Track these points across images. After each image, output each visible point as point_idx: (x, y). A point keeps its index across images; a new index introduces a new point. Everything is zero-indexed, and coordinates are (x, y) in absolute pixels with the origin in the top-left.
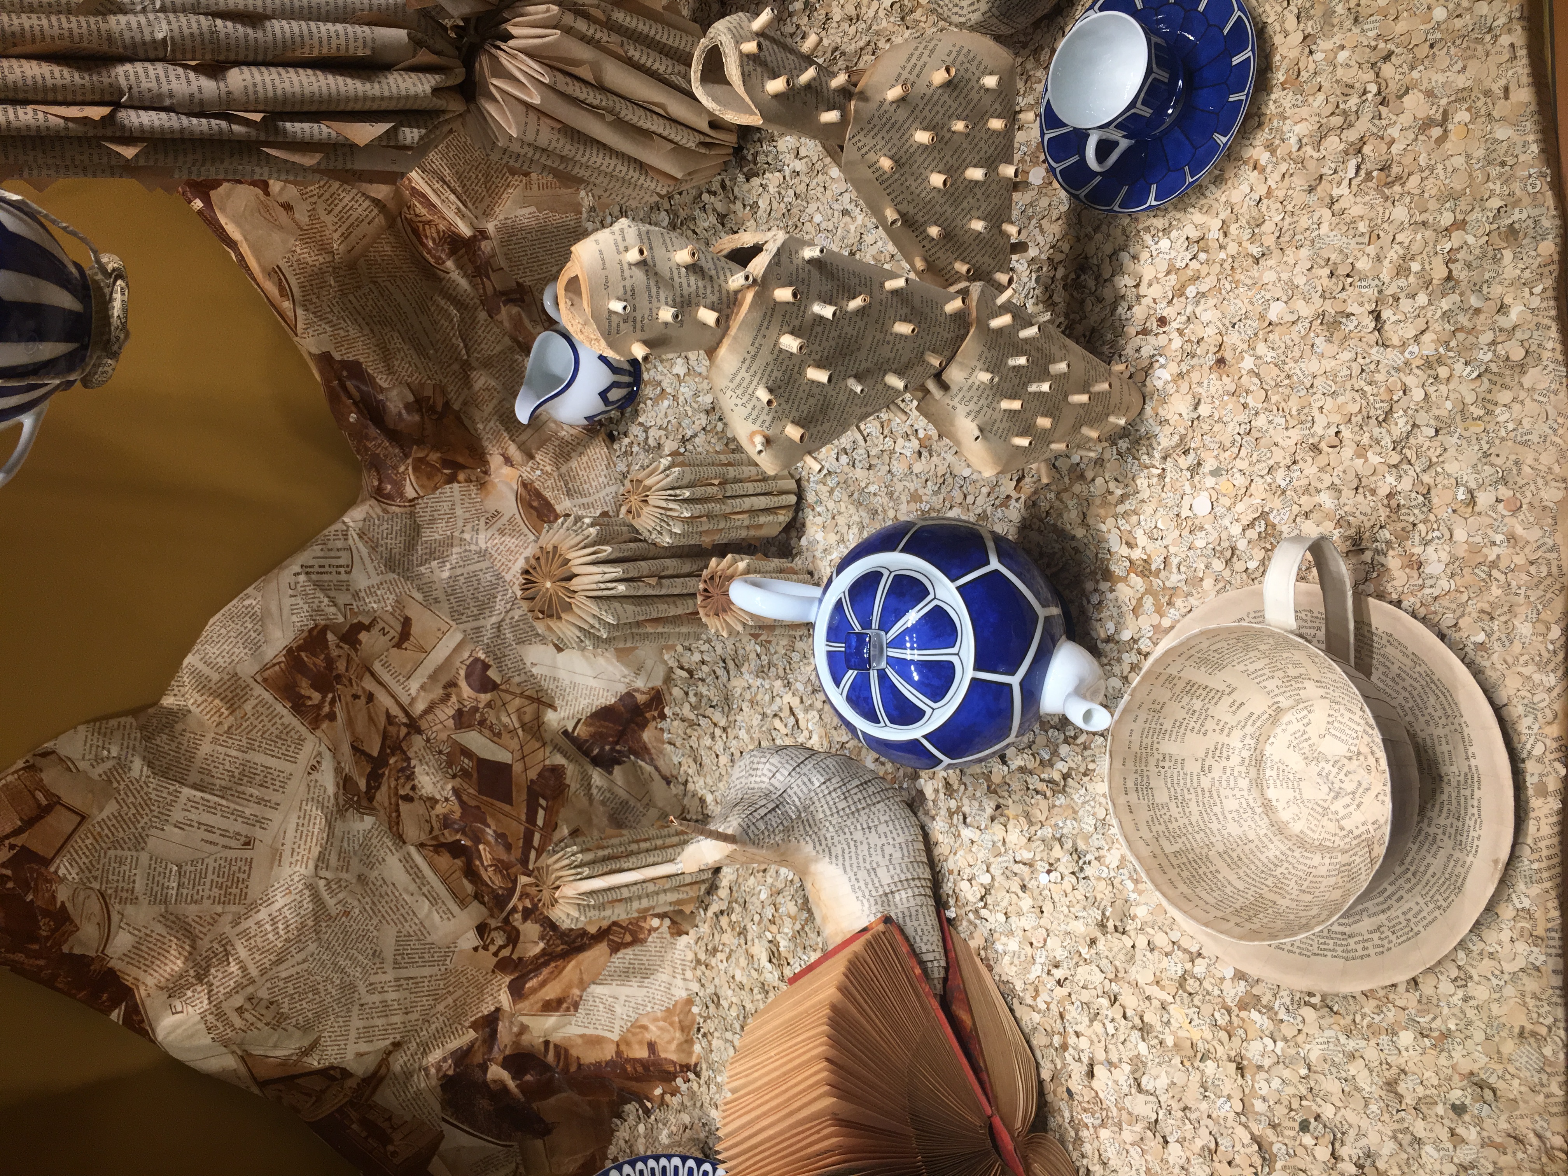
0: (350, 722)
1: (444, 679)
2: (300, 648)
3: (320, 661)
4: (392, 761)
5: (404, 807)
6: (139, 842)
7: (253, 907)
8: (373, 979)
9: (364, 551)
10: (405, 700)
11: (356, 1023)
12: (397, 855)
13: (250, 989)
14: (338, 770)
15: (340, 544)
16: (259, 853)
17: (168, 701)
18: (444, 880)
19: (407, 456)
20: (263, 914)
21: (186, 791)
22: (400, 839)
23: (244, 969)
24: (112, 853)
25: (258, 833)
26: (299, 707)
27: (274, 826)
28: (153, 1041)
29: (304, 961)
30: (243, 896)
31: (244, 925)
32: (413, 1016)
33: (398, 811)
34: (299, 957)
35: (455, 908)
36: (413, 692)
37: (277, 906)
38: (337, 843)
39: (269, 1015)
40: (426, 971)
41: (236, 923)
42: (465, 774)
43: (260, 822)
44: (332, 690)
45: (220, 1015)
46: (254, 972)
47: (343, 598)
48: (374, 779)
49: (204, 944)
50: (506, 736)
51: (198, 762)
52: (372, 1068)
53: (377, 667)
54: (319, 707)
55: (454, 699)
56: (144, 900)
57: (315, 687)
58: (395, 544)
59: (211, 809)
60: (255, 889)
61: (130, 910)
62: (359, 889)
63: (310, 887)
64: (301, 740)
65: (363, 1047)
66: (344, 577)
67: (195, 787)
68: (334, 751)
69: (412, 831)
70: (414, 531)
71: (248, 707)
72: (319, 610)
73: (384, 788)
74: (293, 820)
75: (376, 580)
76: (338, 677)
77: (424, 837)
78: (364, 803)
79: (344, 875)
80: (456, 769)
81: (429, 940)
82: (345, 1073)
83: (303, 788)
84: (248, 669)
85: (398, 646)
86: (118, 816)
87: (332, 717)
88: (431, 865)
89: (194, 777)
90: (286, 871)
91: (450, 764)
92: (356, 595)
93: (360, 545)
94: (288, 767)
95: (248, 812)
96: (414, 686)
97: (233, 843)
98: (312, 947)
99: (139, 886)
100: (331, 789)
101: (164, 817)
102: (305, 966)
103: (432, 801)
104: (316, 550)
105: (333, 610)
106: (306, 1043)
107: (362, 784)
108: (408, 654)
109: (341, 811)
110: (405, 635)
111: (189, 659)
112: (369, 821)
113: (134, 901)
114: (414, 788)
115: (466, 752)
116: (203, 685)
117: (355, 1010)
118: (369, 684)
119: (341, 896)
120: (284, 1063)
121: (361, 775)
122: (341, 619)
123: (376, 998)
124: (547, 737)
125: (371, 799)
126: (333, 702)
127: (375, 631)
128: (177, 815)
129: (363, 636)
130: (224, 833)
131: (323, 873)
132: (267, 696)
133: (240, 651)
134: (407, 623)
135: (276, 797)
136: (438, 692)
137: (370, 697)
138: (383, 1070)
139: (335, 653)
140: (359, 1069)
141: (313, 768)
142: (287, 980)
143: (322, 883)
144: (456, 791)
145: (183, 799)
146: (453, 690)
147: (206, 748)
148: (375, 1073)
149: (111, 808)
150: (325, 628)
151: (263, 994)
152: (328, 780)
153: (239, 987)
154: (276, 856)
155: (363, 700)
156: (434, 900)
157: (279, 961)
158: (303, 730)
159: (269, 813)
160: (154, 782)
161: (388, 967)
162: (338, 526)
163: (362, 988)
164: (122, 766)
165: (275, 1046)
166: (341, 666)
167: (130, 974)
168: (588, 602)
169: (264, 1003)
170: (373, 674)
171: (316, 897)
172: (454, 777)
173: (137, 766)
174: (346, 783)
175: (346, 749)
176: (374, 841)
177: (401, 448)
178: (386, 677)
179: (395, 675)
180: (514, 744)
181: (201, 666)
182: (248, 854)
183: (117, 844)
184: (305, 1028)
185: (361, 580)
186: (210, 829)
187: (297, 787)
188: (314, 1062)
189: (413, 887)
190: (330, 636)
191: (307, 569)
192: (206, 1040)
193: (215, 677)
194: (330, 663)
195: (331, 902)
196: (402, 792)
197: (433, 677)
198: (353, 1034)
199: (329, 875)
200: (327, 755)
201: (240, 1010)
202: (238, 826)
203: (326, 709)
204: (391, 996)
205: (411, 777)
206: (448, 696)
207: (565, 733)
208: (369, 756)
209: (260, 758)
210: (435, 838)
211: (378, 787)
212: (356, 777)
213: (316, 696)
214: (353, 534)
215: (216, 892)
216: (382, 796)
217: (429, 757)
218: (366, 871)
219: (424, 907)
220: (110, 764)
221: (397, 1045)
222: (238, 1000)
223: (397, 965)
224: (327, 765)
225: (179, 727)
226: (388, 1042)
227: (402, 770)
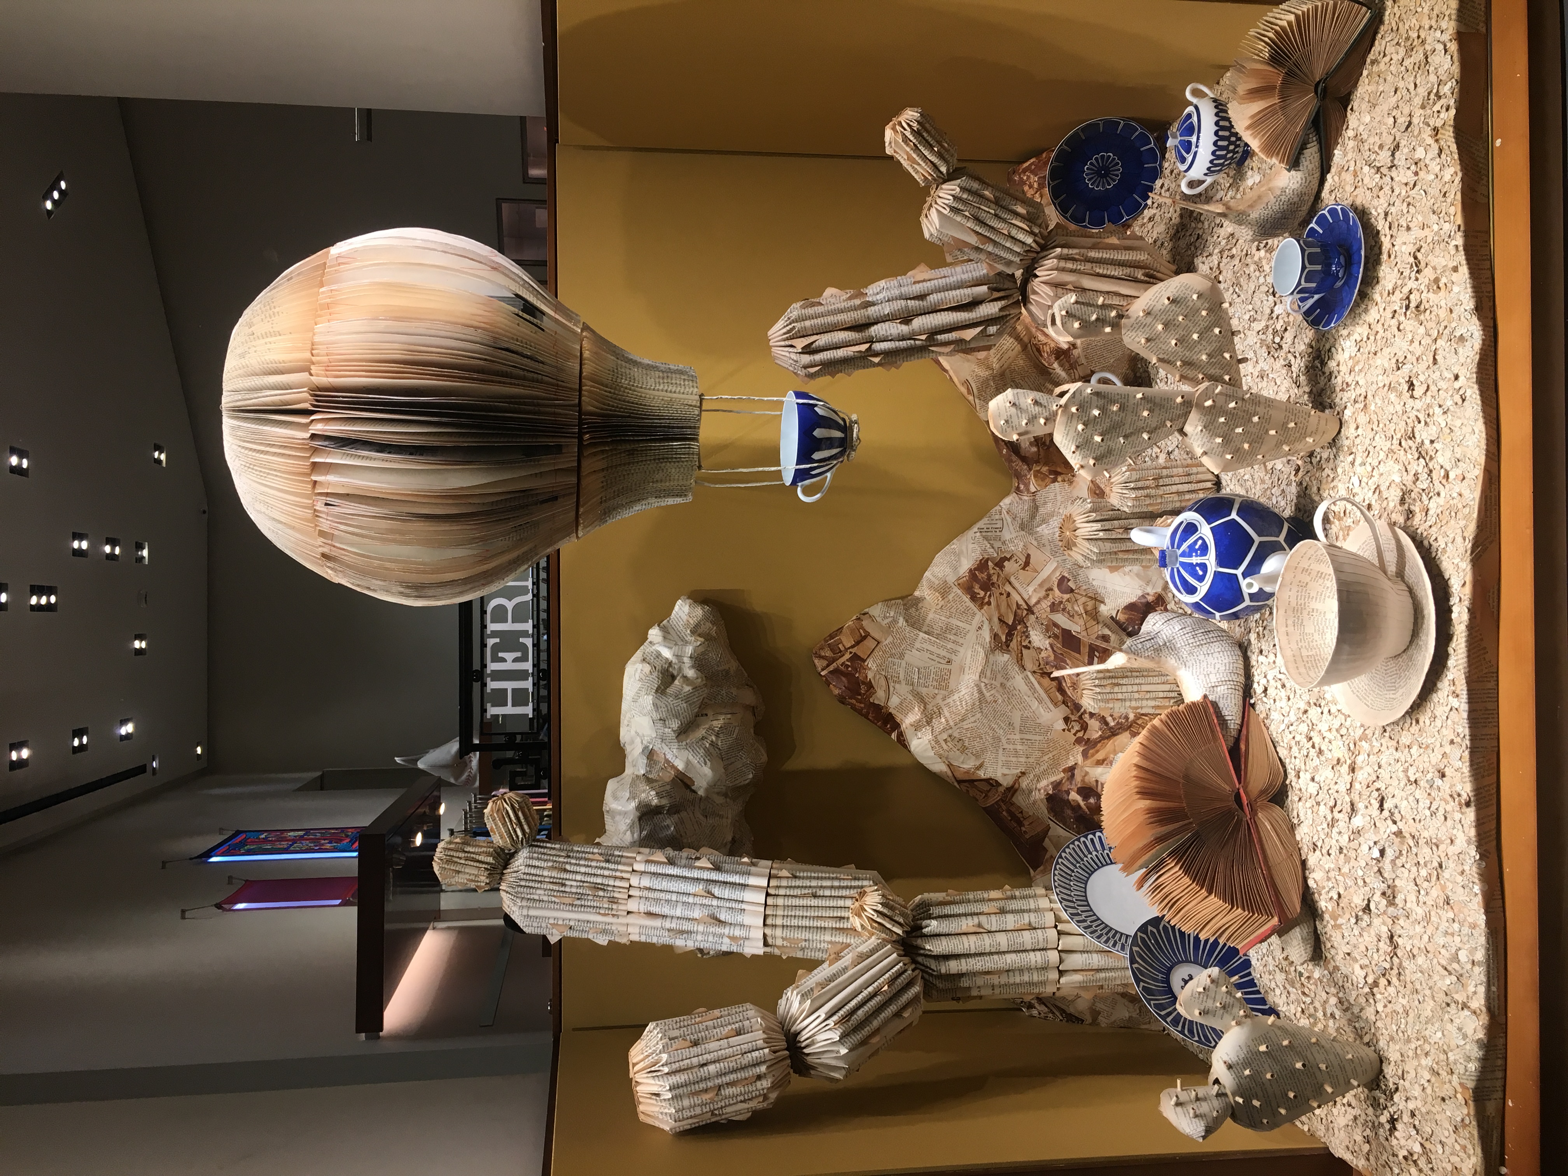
0: (998, 606)
1: (1046, 587)
2: (975, 569)
3: (984, 576)
4: (1019, 628)
5: (1025, 651)
6: (902, 656)
7: (952, 693)
8: (1009, 736)
9: (1009, 520)
10: (1026, 597)
11: (1001, 758)
12: (1021, 676)
13: (950, 731)
14: (991, 630)
15: (997, 517)
16: (954, 667)
17: (917, 593)
18: (1046, 692)
19: (1030, 470)
20: (956, 697)
21: (922, 635)
22: (1023, 668)
23: (947, 721)
24: (890, 659)
25: (953, 657)
26: (974, 598)
27: (961, 655)
28: (910, 752)
29: (975, 722)
30: (947, 687)
31: (948, 701)
32: (1031, 760)
33: (1022, 653)
34: (973, 719)
35: (1051, 706)
36: (1030, 593)
37: (962, 693)
38: (990, 666)
39: (959, 745)
40: (1038, 738)
41: (944, 699)
42: (1056, 637)
43: (955, 652)
44: (990, 590)
45: (937, 742)
46: (952, 724)
47: (997, 544)
48: (1010, 635)
49: (930, 707)
50: (1076, 617)
51: (927, 621)
52: (1011, 783)
53: (1012, 579)
54: (983, 598)
55: (1051, 597)
56: (903, 682)
57: (982, 588)
58: (1024, 515)
59: (933, 644)
60: (952, 685)
61: (897, 686)
62: (1001, 690)
63: (977, 685)
64: (974, 614)
65: (1006, 772)
66: (998, 534)
67: (925, 633)
68: (990, 620)
69: (1029, 665)
70: (1035, 509)
71: (950, 597)
72: (985, 550)
73: (1014, 641)
74: (969, 653)
75: (1014, 535)
76: (993, 584)
77: (1035, 668)
78: (1005, 647)
79: (993, 682)
80: (1050, 633)
81: (1038, 721)
82: (998, 784)
83: (975, 637)
84: (951, 579)
85: (1023, 569)
86: (893, 643)
87: (989, 603)
88: (1039, 683)
89: (925, 629)
90: (966, 677)
91: (1047, 631)
92: (1004, 543)
93: (1007, 517)
94: (967, 627)
95: (949, 647)
96: (1031, 589)
97: (942, 661)
98: (979, 715)
99: (902, 677)
100: (988, 639)
101: (912, 645)
102: (975, 724)
103: (1039, 650)
104: (985, 520)
105: (992, 550)
106: (978, 763)
107: (1003, 638)
108: (1028, 573)
109: (993, 651)
110: (1027, 563)
111: (927, 574)
112: (1006, 657)
113: (899, 682)
114: (1030, 642)
115: (1056, 625)
116: (931, 587)
117: (1001, 751)
118: (1008, 588)
119: (992, 692)
120: (967, 772)
121: (1003, 634)
122: (996, 555)
123: (1011, 747)
124: (1101, 619)
125: (1008, 646)
126: (990, 596)
127: (1012, 561)
128: (918, 645)
129: (1006, 563)
130: (938, 656)
131: (983, 680)
132: (959, 592)
133: (948, 570)
134: (1028, 557)
135: (961, 641)
136: (1042, 593)
137: (1009, 595)
138: (1017, 786)
139: (992, 572)
140: (1006, 782)
141: (979, 628)
142: (967, 729)
143: (983, 684)
144: (1051, 646)
145: (920, 638)
146: (1050, 592)
147: (931, 616)
148: (1012, 787)
149: (890, 639)
150: (988, 560)
151: (956, 734)
152: (987, 636)
153: (944, 730)
154: (962, 670)
155: (1005, 595)
156: (1040, 701)
157: (963, 720)
158: (975, 610)
159: (958, 648)
160: (908, 629)
161: (1017, 731)
162: (998, 508)
163: (1004, 741)
164: (895, 621)
165: (963, 763)
166: (995, 578)
167: (899, 717)
168: (1084, 541)
169: (956, 740)
170: (1010, 583)
171: (980, 692)
172: (1049, 637)
173: (901, 620)
174: (996, 636)
175: (996, 620)
176: (1009, 667)
177: (1028, 465)
178: (1017, 585)
179: (1021, 584)
180: (1082, 622)
181: (931, 577)
182: (948, 667)
183: (892, 655)
184: (977, 756)
185: (1007, 535)
186: (932, 653)
187: (972, 636)
188: (982, 774)
189: (1029, 693)
190: (990, 563)
191: (981, 530)
192: (931, 753)
193: (937, 582)
194: (989, 576)
195: (987, 694)
196: (1024, 644)
197: (1041, 585)
198: (1000, 763)
199: (986, 681)
200: (986, 622)
201: (945, 740)
202: (943, 653)
203: (986, 600)
204: (1019, 747)
205: (1028, 637)
206: (1048, 595)
207: (1112, 617)
208: (1007, 624)
209: (955, 622)
210: (1041, 669)
211: (1011, 641)
212: (1000, 634)
213: (982, 593)
214: (1004, 511)
215: (935, 683)
216: (1014, 644)
217: (1037, 626)
218: (1005, 682)
219: (1035, 704)
220: (890, 619)
221: (1023, 773)
222: (945, 736)
223: (1021, 732)
224: (986, 627)
225: (920, 605)
226: (1018, 771)
227: (1024, 632)
